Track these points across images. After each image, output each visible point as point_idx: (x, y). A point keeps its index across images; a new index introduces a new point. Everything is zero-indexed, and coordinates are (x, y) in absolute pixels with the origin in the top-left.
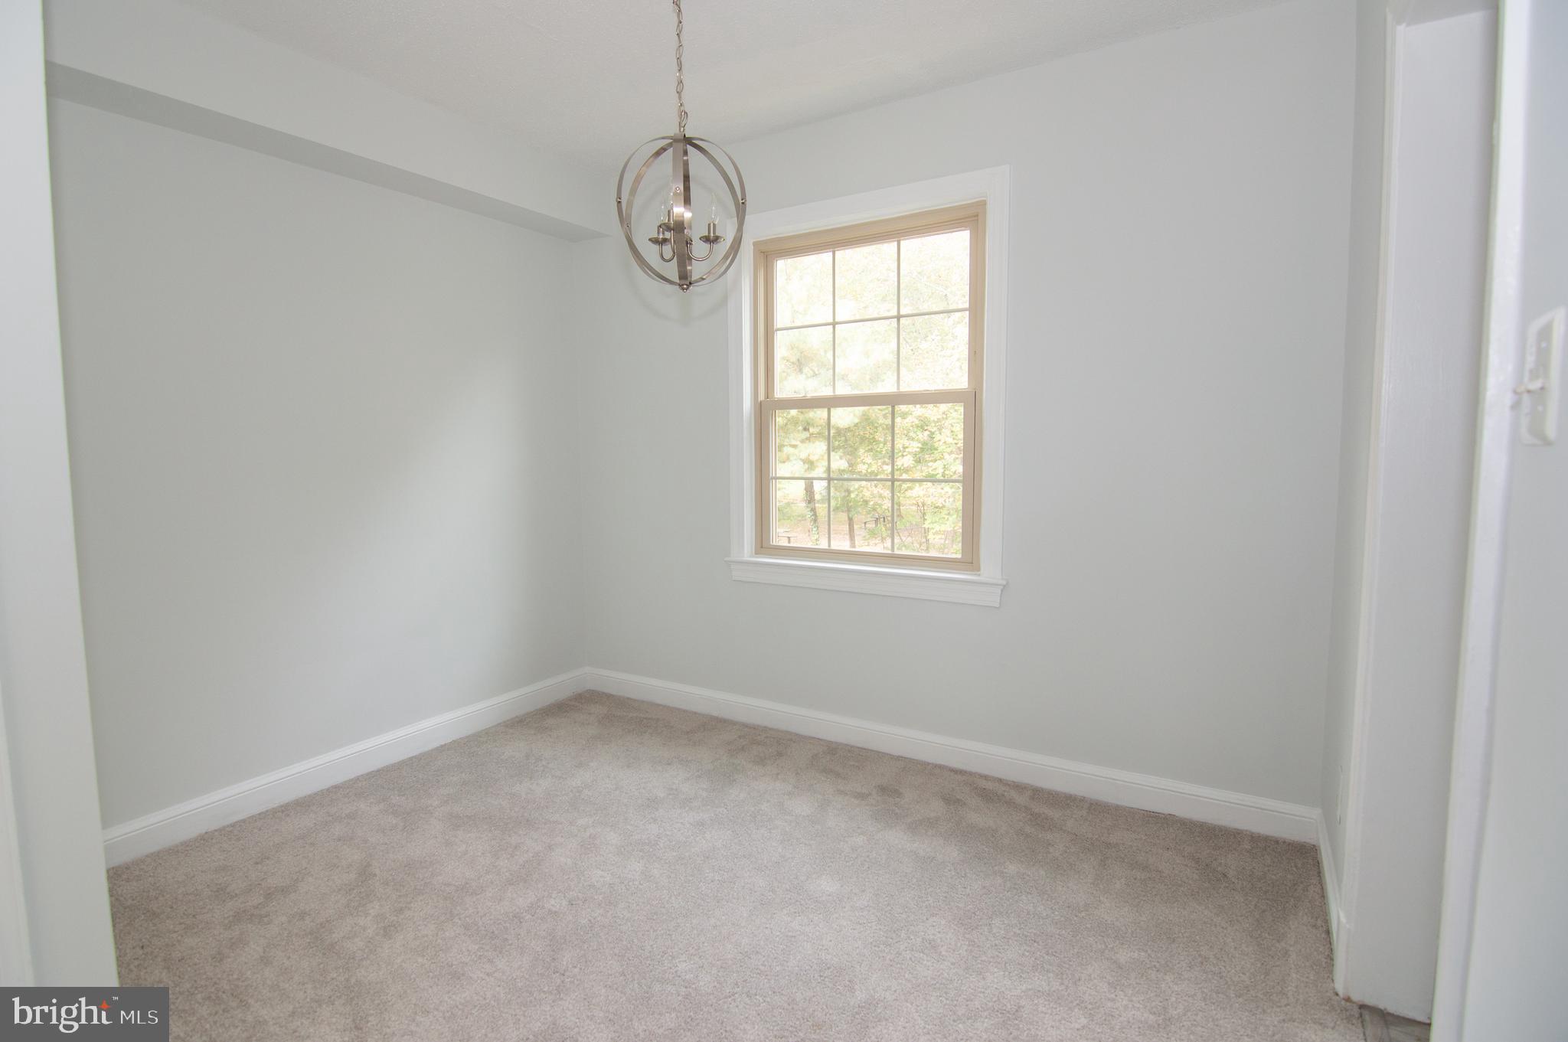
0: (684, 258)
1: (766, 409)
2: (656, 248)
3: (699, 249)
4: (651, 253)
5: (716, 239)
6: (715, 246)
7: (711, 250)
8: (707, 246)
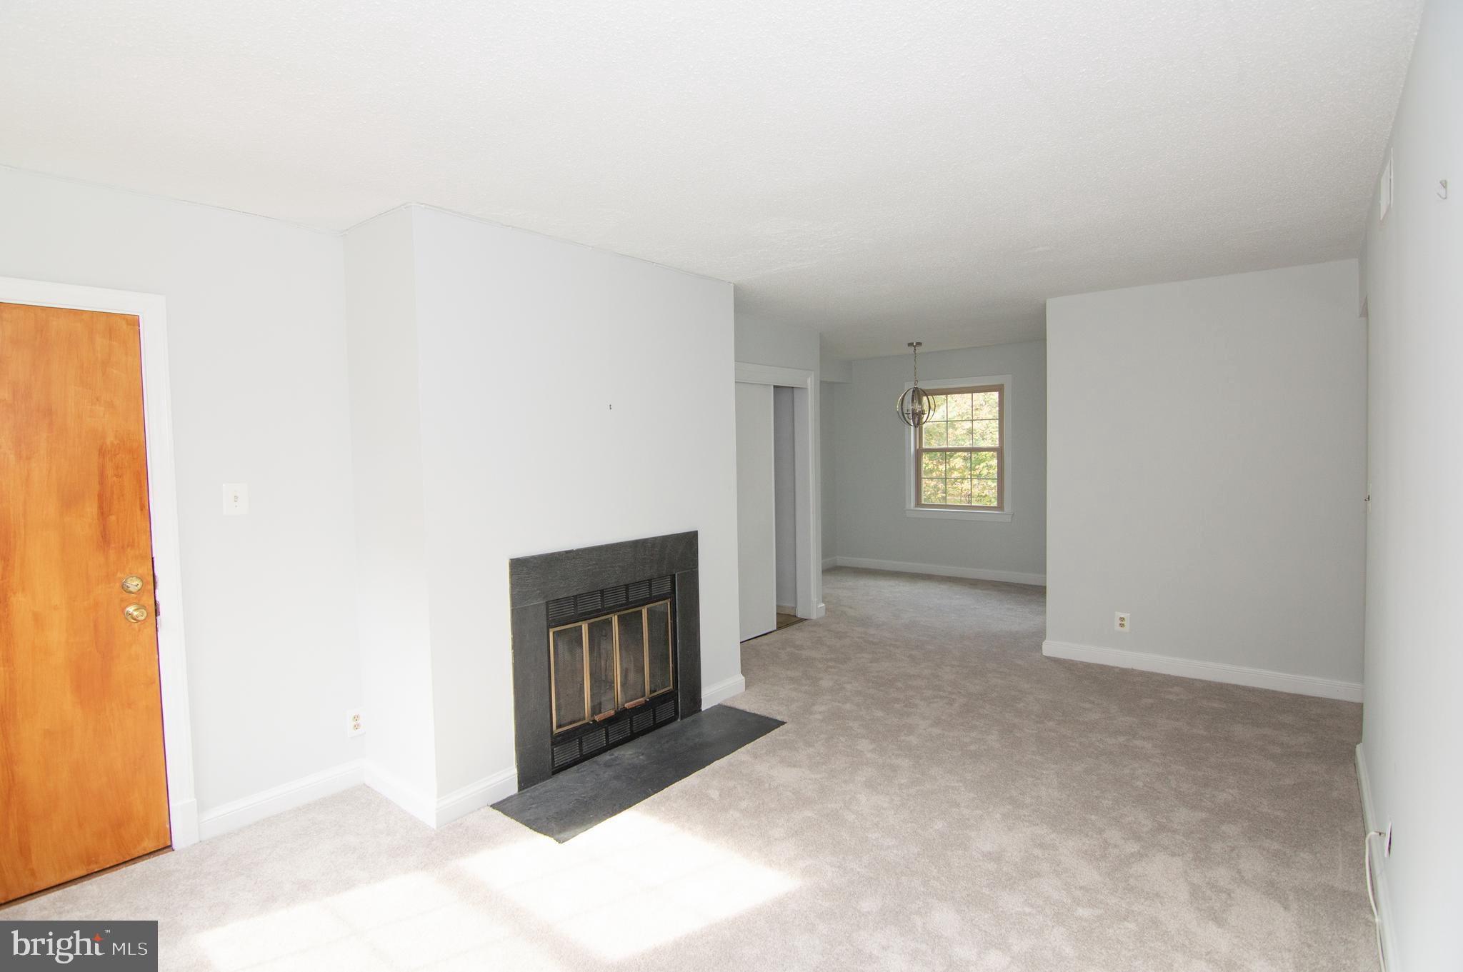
1: (919, 453)
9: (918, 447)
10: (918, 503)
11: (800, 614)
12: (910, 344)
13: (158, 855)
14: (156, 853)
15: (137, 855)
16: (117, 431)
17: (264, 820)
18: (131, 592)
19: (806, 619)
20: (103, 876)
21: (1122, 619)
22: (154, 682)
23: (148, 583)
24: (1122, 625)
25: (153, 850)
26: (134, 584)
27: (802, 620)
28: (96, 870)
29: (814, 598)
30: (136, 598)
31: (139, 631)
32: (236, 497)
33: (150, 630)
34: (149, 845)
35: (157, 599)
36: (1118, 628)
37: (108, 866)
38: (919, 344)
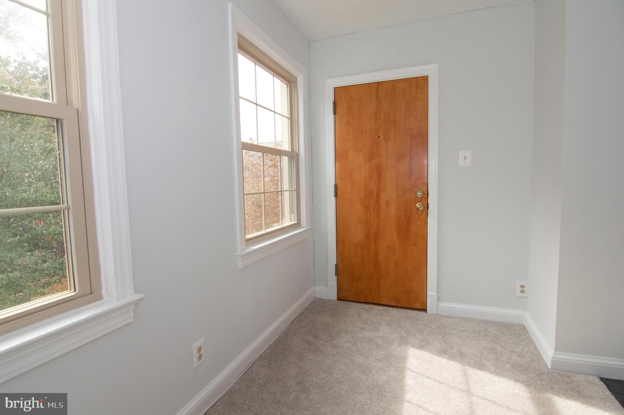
13: (420, 311)
14: (420, 310)
15: (413, 307)
16: (417, 128)
17: (466, 318)
18: (418, 197)
20: (400, 310)
22: (425, 238)
23: (425, 194)
25: (419, 308)
26: (419, 194)
28: (399, 306)
30: (420, 200)
31: (421, 214)
32: (465, 157)
33: (424, 215)
34: (418, 305)
35: (428, 202)
37: (403, 307)
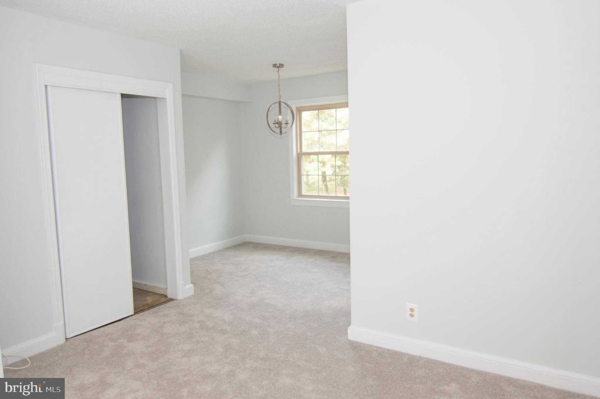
0: (280, 127)
1: (300, 155)
2: (274, 125)
3: (284, 125)
4: (272, 126)
5: (288, 123)
6: (288, 125)
7: (287, 126)
8: (285, 125)
9: (299, 151)
10: (300, 194)
11: (170, 296)
12: (275, 66)
19: (174, 300)
21: (412, 310)
24: (412, 315)
27: (171, 300)
29: (180, 282)
36: (408, 317)
38: (281, 65)
